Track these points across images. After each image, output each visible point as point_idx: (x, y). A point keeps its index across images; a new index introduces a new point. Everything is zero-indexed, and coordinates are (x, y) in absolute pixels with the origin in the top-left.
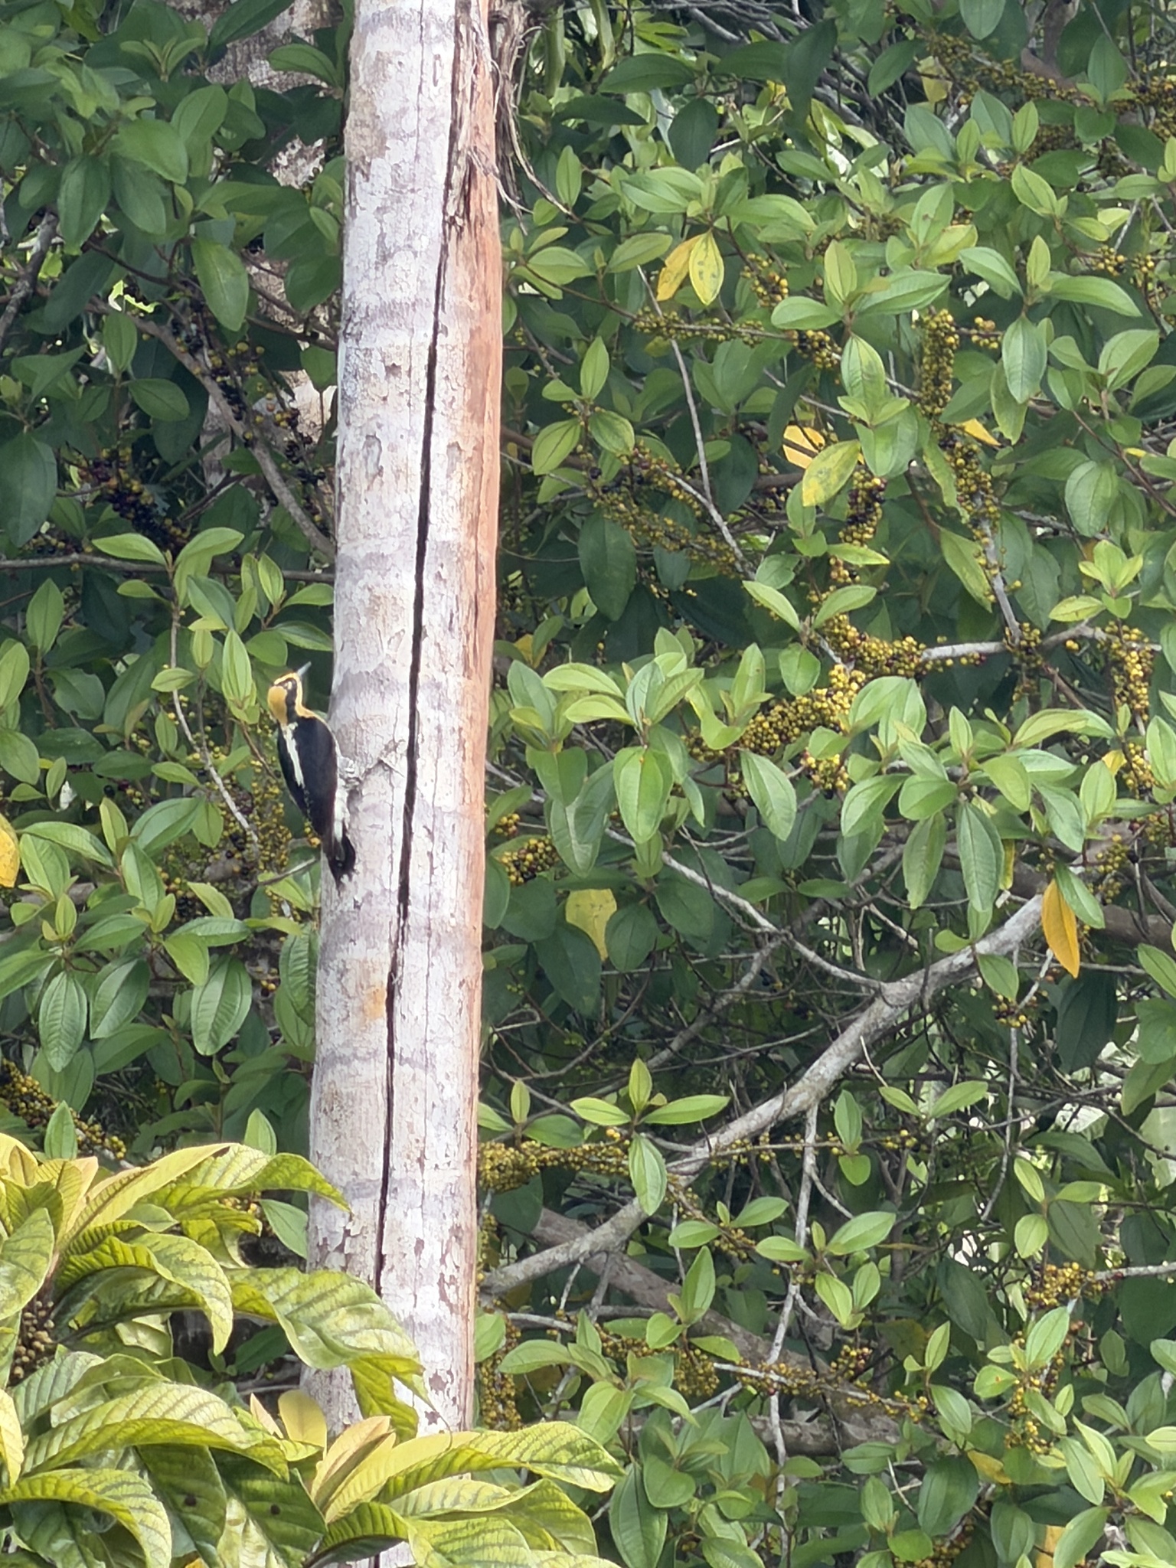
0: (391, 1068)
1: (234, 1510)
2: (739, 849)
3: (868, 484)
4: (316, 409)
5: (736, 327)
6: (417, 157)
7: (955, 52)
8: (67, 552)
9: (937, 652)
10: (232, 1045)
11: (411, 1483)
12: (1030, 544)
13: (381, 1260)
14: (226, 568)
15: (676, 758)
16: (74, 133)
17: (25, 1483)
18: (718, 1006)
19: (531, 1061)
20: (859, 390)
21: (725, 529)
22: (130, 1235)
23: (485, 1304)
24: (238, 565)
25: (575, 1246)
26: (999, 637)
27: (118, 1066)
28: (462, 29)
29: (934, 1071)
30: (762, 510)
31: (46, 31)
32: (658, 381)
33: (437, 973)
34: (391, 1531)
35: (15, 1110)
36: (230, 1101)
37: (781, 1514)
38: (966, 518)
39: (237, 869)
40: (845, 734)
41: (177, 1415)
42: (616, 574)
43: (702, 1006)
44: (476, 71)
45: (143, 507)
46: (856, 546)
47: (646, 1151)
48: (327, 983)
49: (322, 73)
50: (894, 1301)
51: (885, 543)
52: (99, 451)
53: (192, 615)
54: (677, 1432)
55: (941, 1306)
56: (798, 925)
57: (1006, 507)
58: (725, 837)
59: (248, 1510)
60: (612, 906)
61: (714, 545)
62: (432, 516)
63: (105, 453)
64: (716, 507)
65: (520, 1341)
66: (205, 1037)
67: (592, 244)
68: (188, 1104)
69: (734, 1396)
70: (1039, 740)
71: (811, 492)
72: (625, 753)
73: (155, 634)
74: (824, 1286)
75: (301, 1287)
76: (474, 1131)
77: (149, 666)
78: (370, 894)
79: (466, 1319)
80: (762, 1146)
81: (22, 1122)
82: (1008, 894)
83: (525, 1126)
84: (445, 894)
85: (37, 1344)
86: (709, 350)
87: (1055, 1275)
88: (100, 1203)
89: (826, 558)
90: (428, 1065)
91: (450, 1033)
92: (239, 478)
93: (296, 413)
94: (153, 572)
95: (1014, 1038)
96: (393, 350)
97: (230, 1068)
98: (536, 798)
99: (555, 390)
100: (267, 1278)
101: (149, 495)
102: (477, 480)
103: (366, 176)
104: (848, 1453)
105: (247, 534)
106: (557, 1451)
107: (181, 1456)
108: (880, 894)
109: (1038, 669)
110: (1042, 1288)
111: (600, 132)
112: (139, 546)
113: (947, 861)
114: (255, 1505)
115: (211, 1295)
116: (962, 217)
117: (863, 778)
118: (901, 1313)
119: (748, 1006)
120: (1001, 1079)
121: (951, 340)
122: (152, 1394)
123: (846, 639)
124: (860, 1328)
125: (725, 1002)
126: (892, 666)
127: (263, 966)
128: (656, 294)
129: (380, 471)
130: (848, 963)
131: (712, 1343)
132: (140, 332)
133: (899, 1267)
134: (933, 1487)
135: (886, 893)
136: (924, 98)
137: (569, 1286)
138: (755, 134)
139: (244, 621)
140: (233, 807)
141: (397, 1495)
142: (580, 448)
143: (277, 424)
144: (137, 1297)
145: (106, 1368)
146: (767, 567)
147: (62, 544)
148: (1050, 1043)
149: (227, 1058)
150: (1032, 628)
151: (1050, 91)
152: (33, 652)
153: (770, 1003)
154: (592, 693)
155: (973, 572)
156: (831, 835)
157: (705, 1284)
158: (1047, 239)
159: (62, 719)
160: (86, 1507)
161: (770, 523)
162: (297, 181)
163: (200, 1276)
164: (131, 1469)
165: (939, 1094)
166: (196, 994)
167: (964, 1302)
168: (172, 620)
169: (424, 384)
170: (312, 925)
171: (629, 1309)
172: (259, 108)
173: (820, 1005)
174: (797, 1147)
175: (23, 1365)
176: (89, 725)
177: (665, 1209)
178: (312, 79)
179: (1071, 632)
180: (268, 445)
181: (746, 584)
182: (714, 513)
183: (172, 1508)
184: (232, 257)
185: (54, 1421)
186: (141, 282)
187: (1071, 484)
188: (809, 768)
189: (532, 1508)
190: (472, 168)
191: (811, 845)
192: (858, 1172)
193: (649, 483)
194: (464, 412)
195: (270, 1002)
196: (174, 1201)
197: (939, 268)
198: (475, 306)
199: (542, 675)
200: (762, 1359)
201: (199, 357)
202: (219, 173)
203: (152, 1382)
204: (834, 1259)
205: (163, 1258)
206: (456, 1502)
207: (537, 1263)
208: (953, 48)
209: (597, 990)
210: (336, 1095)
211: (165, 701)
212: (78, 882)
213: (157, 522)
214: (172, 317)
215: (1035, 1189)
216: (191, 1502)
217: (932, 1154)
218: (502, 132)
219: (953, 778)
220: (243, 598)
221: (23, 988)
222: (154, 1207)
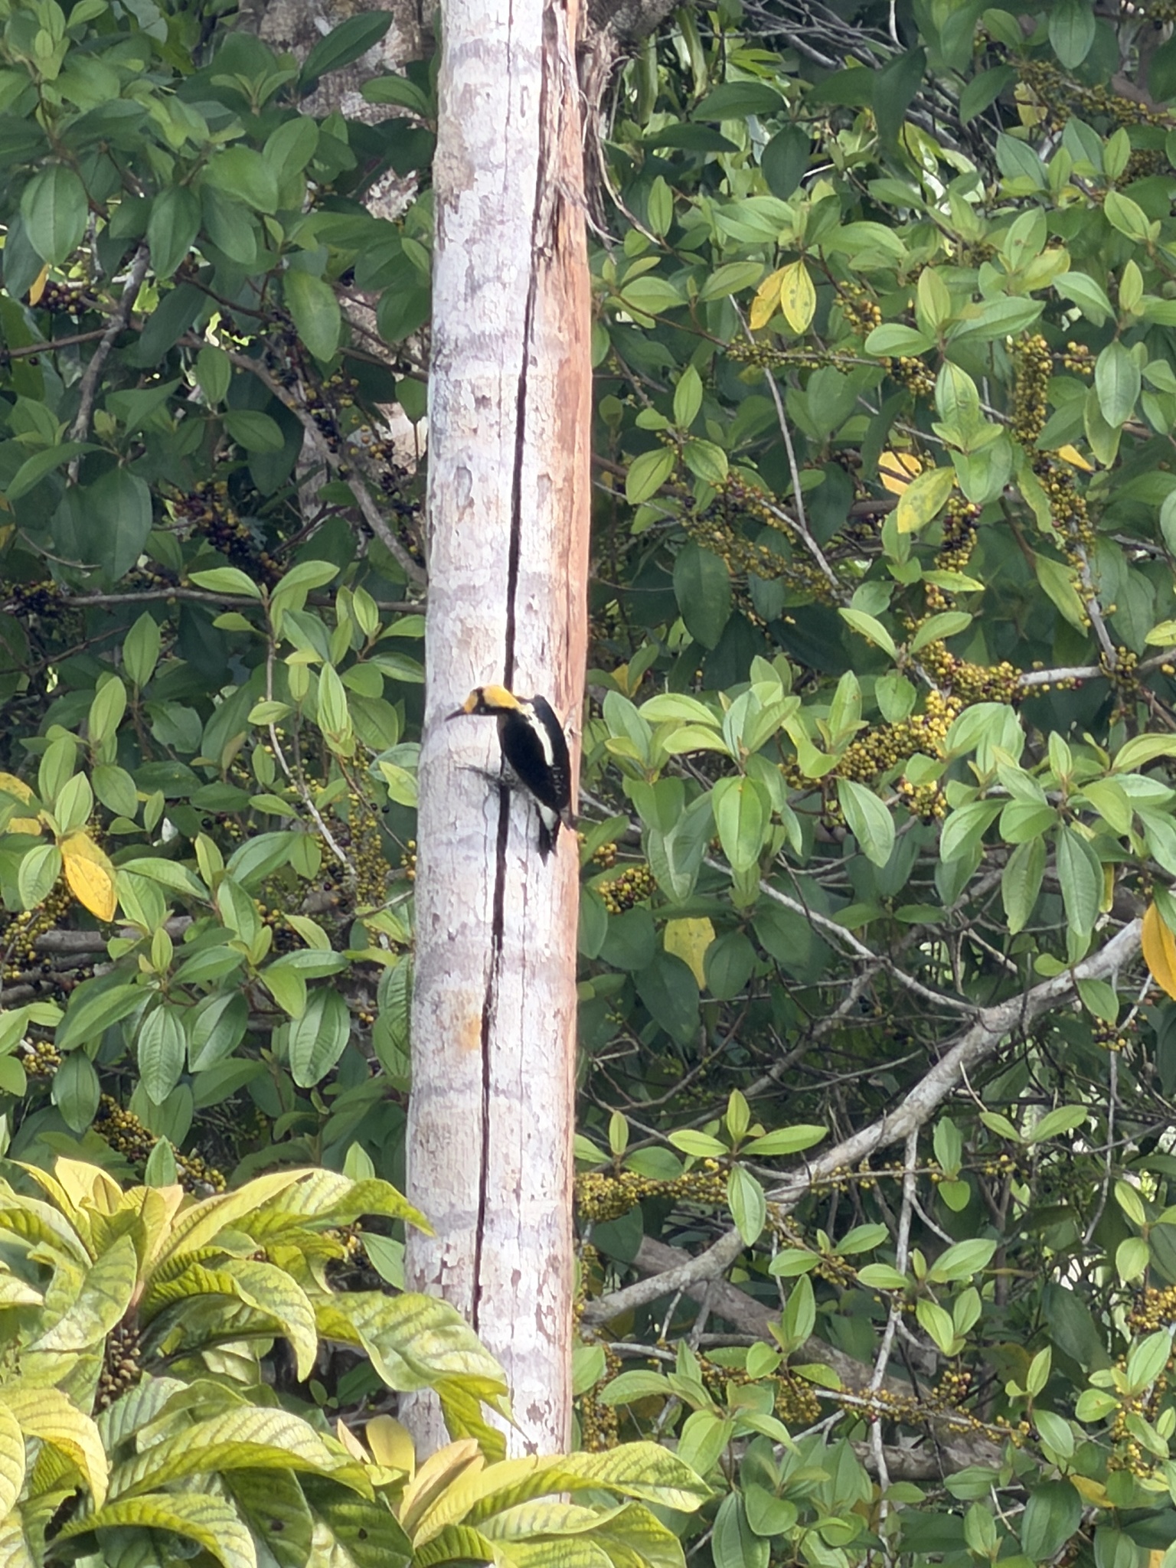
0: (486, 1100)
1: (322, 1535)
2: (835, 876)
3: (963, 511)
4: (411, 440)
5: (830, 354)
6: (505, 188)
7: (1046, 79)
8: (163, 586)
9: (1033, 678)
10: (331, 1078)
11: (499, 1505)
12: (1125, 568)
13: (477, 1291)
14: (321, 601)
15: (774, 787)
16: (164, 165)
17: (110, 1510)
18: (816, 1033)
19: (631, 1091)
20: (952, 417)
21: (820, 556)
22: (215, 1261)
23: (587, 1334)
24: (334, 598)
25: (676, 1274)
26: (1095, 661)
27: (220, 1098)
28: (550, 60)
29: (1036, 1095)
30: (859, 537)
31: (137, 65)
32: (752, 408)
33: (532, 1004)
34: (478, 1555)
35: (115, 1146)
36: (328, 1132)
37: (885, 1541)
38: (1061, 542)
39: (335, 900)
40: (942, 760)
41: (262, 1438)
42: (712, 604)
43: (802, 1034)
44: (563, 102)
45: (238, 541)
46: (951, 573)
47: (744, 1181)
48: (423, 1016)
49: (417, 105)
50: (999, 1326)
51: (982, 568)
52: (194, 485)
53: (287, 648)
54: (779, 1459)
55: (1045, 1330)
56: (895, 951)
57: (1101, 533)
58: (820, 864)
59: (337, 1534)
60: (709, 935)
61: (809, 571)
62: (524, 547)
63: (200, 487)
64: (811, 535)
65: (621, 1371)
66: (304, 1068)
67: (687, 274)
68: (287, 1136)
69: (836, 1423)
70: (1139, 764)
71: (906, 519)
72: (723, 783)
73: (252, 666)
74: (926, 1313)
75: (386, 1311)
76: (570, 1162)
77: (246, 699)
78: (464, 926)
79: (563, 1349)
80: (862, 1173)
81: (121, 1157)
82: (1106, 918)
83: (624, 1157)
84: (539, 925)
85: (124, 1372)
86: (803, 377)
87: (1157, 1298)
88: (184, 1229)
89: (921, 584)
90: (523, 1096)
91: (545, 1064)
92: (336, 509)
93: (390, 445)
94: (249, 606)
95: (1113, 1061)
96: (482, 382)
97: (328, 1100)
98: (632, 827)
99: (649, 418)
100: (351, 1303)
101: (245, 528)
102: (568, 510)
103: (455, 209)
104: (951, 1478)
105: (343, 567)
106: (643, 1471)
107: (266, 1481)
108: (978, 919)
109: (1134, 693)
110: (1144, 1312)
111: (693, 160)
112: (234, 579)
113: (1048, 885)
114: (344, 1530)
115: (295, 1322)
116: (1054, 242)
117: (962, 804)
118: (1004, 1337)
119: (847, 1031)
120: (1102, 1102)
121: (1045, 365)
122: (236, 1418)
123: (942, 665)
124: (962, 1354)
125: (824, 1028)
126: (989, 692)
127: (363, 997)
128: (748, 322)
129: (471, 503)
130: (949, 988)
131: (812, 1371)
132: (234, 366)
133: (1004, 1291)
134: (1037, 1513)
135: (984, 917)
136: (1018, 123)
137: (670, 1314)
138: (851, 160)
139: (340, 654)
140: (330, 840)
141: (485, 1516)
142: (674, 476)
143: (372, 456)
144: (222, 1323)
145: (191, 1394)
146: (862, 595)
147: (157, 579)
148: (1150, 1066)
149: (326, 1091)
150: (1129, 651)
151: (1141, 116)
152: (129, 686)
153: (869, 1029)
154: (689, 723)
155: (1068, 596)
156: (929, 860)
157: (805, 1311)
158: (1140, 262)
159: (159, 752)
160: (173, 1533)
161: (866, 550)
162: (390, 214)
163: (284, 1303)
164: (217, 1494)
165: (1040, 1118)
166: (294, 1026)
167: (1069, 1326)
168: (267, 654)
169: (514, 415)
170: (408, 956)
171: (730, 1337)
172: (353, 142)
173: (920, 1031)
174: (898, 1174)
175: (110, 1393)
176: (186, 759)
177: (766, 1236)
178: (404, 112)
179: (1168, 656)
180: (363, 476)
181: (843, 611)
182: (809, 540)
183: (258, 1533)
184: (325, 289)
185: (140, 1447)
186: (235, 316)
187: (1166, 507)
188: (906, 795)
189: (622, 1530)
190: (560, 198)
191: (908, 873)
192: (957, 1198)
193: (743, 511)
194: (553, 443)
195: (369, 1034)
196: (259, 1227)
197: (1032, 293)
198: (565, 337)
199: (638, 705)
200: (864, 1385)
201: (293, 389)
202: (312, 205)
203: (238, 1407)
204: (935, 1286)
205: (246, 1285)
206: (546, 1525)
207: (638, 1292)
208: (1045, 75)
209: (696, 1018)
210: (432, 1127)
211: (260, 733)
212: (175, 915)
213: (254, 555)
214: (266, 351)
215: (1136, 1213)
216: (278, 1526)
217: (1033, 1179)
218: (590, 163)
219: (1053, 802)
220: (338, 633)
221: (121, 1022)
222: (238, 1233)
